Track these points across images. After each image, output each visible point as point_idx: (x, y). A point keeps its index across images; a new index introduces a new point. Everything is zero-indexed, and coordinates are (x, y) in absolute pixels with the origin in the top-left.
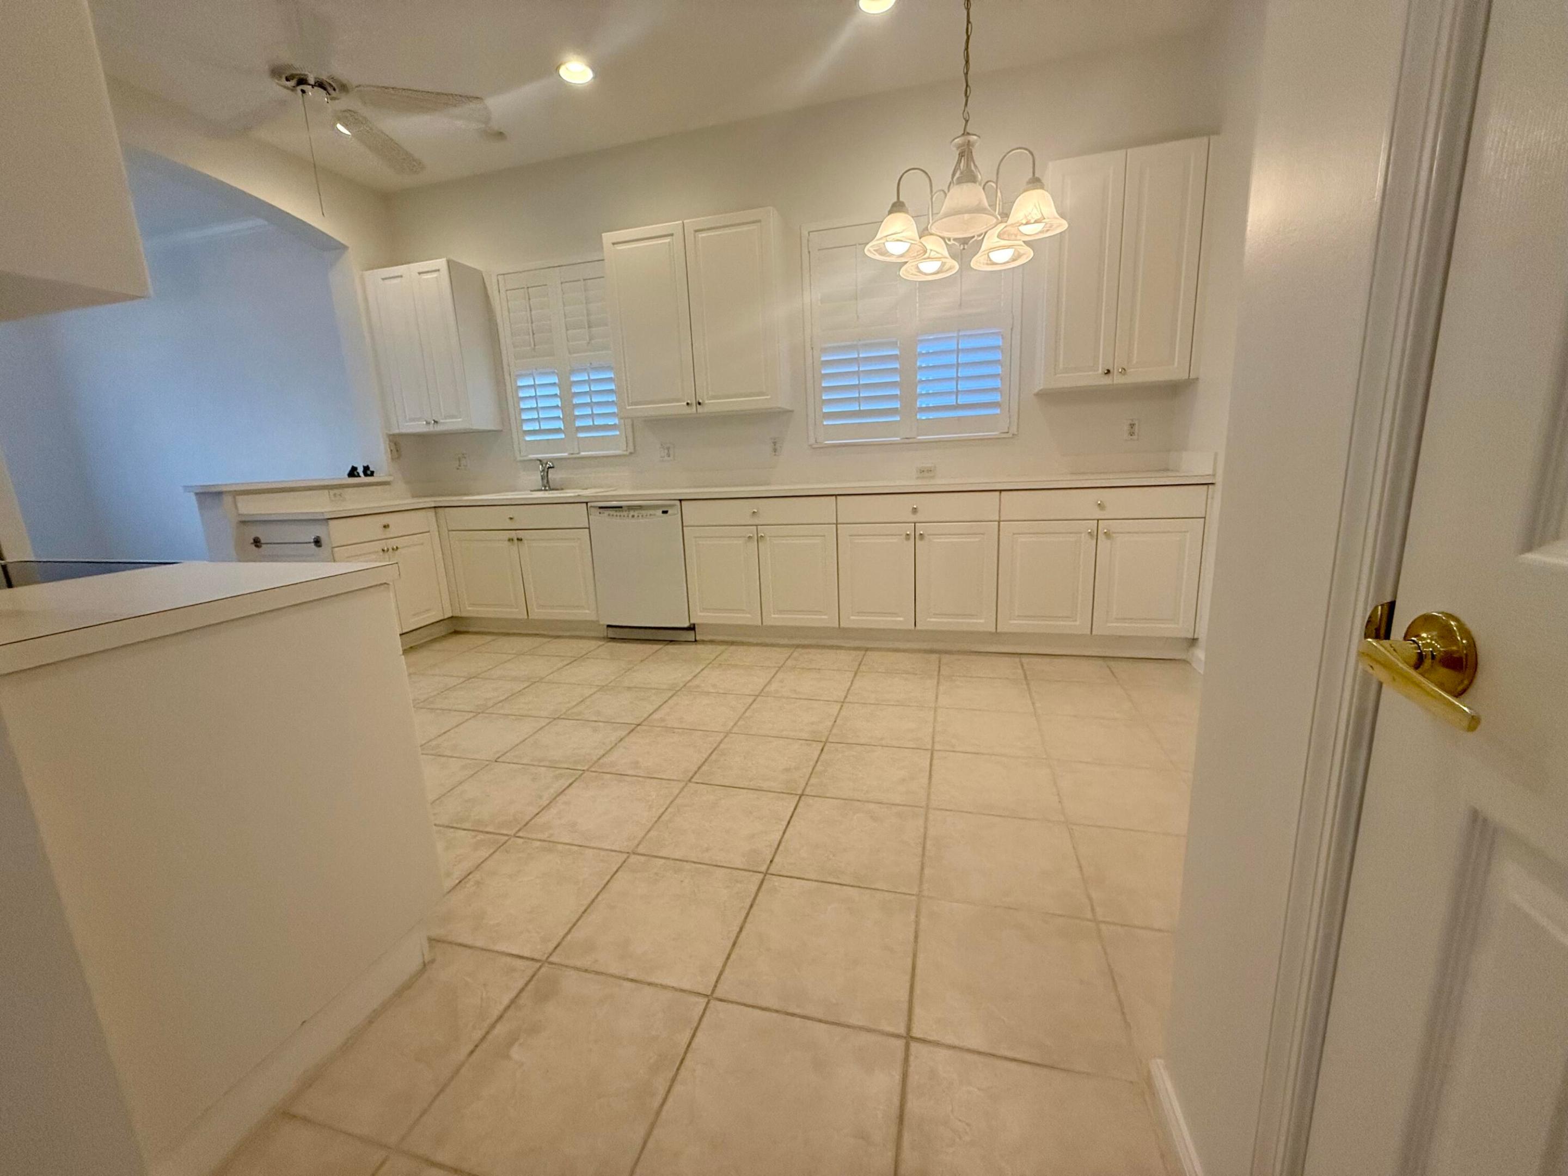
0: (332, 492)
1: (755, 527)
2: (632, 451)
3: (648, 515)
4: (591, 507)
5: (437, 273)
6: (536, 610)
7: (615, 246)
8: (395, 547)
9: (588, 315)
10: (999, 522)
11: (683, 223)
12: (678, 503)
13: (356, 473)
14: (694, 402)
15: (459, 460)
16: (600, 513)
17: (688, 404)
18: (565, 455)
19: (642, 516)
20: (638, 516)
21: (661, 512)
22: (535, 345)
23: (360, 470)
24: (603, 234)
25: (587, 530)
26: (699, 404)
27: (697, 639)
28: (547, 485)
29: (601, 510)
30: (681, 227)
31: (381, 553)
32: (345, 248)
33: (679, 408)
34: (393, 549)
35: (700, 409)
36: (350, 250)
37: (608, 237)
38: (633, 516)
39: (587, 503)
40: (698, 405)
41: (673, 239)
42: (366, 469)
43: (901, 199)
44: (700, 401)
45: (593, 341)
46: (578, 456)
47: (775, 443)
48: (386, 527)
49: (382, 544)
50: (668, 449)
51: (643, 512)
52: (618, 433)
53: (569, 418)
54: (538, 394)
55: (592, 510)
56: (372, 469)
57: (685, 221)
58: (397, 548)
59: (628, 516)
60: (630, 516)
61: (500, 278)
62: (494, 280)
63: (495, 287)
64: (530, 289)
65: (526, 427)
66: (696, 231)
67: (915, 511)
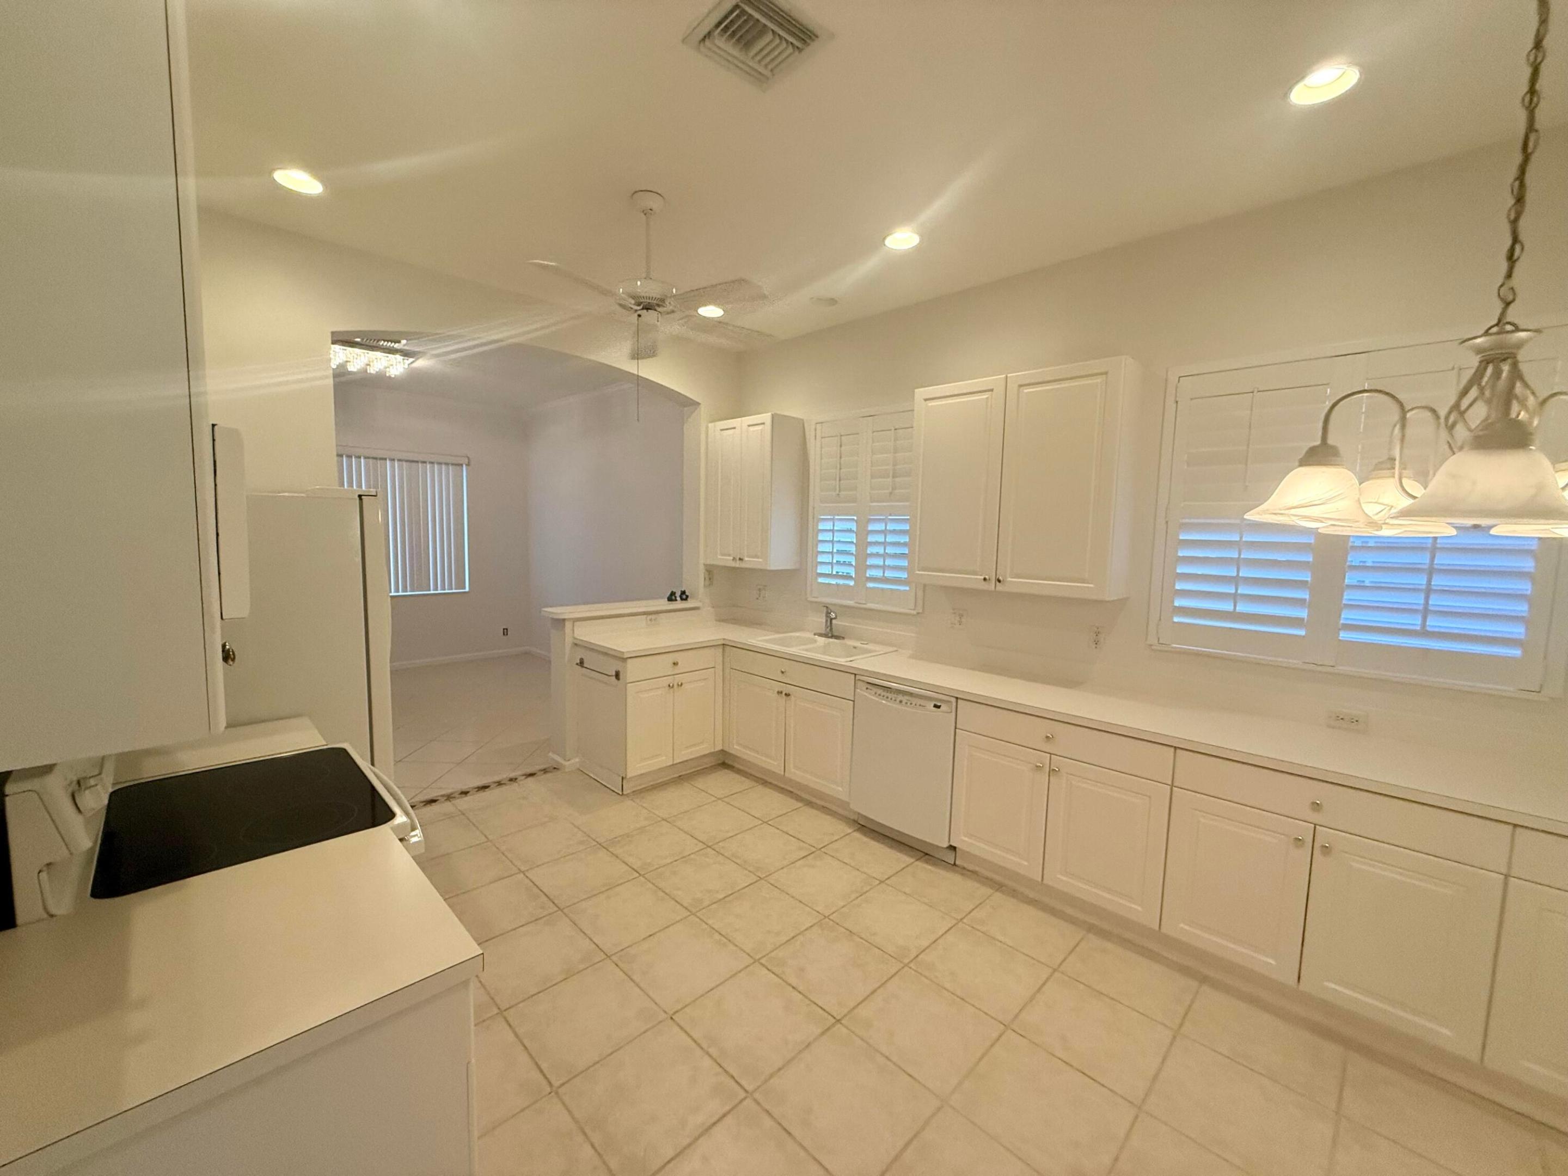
0: (650, 617)
1: (1049, 755)
2: (921, 611)
3: (918, 704)
4: (859, 680)
5: (763, 425)
6: (793, 770)
7: (927, 402)
8: (680, 683)
9: (894, 465)
10: (1507, 876)
11: (1007, 377)
12: (953, 700)
13: (673, 598)
14: (994, 578)
15: (760, 590)
16: (867, 688)
17: (985, 579)
18: (851, 603)
19: (911, 704)
20: (906, 703)
21: (932, 705)
22: (840, 491)
23: (678, 595)
24: (916, 390)
25: (852, 702)
26: (999, 581)
27: (957, 863)
28: (831, 633)
29: (869, 686)
30: (1003, 383)
31: (667, 688)
32: (698, 404)
33: (973, 581)
34: (678, 685)
35: (1000, 587)
36: (702, 407)
37: (921, 393)
38: (901, 702)
39: (855, 675)
40: (998, 583)
41: (992, 395)
42: (683, 593)
43: (1330, 441)
44: (1001, 578)
45: (897, 491)
46: (864, 606)
47: (1097, 634)
48: (675, 664)
49: (669, 680)
50: (961, 616)
51: (915, 701)
52: (907, 588)
53: (861, 567)
54: (835, 539)
55: (859, 684)
56: (687, 594)
57: (1009, 375)
58: (682, 684)
59: (895, 700)
60: (898, 700)
61: (819, 426)
62: (813, 427)
63: (813, 434)
64: (843, 438)
65: (821, 569)
66: (1020, 386)
67: (1316, 807)
